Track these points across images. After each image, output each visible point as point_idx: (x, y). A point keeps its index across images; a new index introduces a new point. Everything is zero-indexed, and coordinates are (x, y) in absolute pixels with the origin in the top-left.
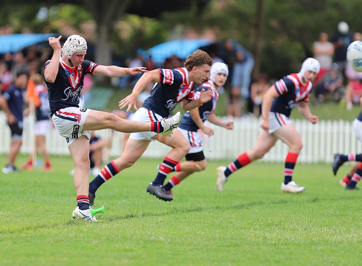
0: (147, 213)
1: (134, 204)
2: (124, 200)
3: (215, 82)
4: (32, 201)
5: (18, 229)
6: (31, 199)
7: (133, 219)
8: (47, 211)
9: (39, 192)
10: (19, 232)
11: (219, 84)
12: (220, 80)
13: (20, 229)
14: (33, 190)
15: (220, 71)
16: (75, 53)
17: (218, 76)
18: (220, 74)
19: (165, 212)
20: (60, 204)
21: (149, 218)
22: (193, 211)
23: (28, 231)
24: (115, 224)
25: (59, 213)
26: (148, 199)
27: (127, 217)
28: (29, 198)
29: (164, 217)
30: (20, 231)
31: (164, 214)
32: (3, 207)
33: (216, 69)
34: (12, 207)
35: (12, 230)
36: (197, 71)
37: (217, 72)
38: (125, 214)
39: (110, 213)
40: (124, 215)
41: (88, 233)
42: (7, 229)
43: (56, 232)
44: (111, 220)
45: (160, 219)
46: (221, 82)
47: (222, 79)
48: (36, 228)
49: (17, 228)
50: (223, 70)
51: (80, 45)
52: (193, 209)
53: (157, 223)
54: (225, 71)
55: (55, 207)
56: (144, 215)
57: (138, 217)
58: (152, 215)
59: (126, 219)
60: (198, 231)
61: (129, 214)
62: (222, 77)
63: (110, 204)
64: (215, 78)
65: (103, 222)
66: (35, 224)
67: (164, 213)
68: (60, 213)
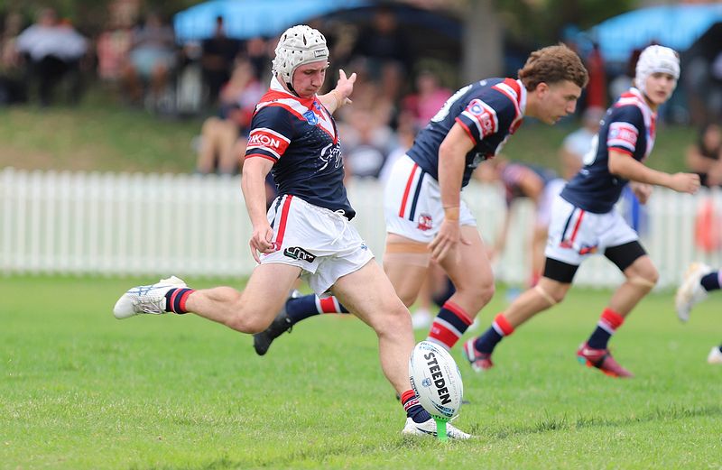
0: (589, 419)
1: (558, 398)
2: (533, 389)
3: (647, 93)
4: (315, 390)
5: (281, 458)
6: (311, 386)
7: (556, 434)
8: (348, 414)
9: (331, 368)
10: (282, 464)
11: (656, 99)
12: (658, 89)
13: (286, 457)
14: (315, 364)
15: (658, 69)
16: (298, 66)
17: (652, 80)
18: (658, 75)
19: (632, 416)
20: (381, 398)
21: (592, 432)
22: (699, 414)
23: (303, 462)
24: (513, 445)
25: (378, 420)
26: (591, 387)
27: (541, 429)
28: (306, 384)
29: (629, 428)
30: (285, 461)
31: (628, 422)
32: (245, 405)
33: (649, 63)
34: (265, 406)
35: (265, 459)
36: (547, 93)
37: (651, 71)
38: (536, 421)
39: (501, 420)
40: (533, 424)
41: (447, 465)
42: (255, 458)
43: (370, 464)
44: (502, 436)
45: (620, 433)
46: (662, 93)
47: (663, 88)
48: (324, 454)
49: (278, 455)
50: (665, 66)
51: (307, 46)
52: (699, 408)
53: (613, 444)
54: (672, 69)
55: (369, 405)
56: (580, 424)
57: (567, 428)
58: (601, 423)
59: (538, 436)
60: (711, 462)
61: (546, 421)
62: (663, 82)
63: (500, 398)
64: (648, 84)
65: (483, 442)
66: (320, 445)
67: (629, 420)
68: (382, 419)
